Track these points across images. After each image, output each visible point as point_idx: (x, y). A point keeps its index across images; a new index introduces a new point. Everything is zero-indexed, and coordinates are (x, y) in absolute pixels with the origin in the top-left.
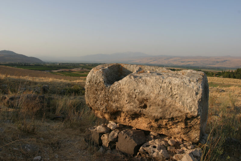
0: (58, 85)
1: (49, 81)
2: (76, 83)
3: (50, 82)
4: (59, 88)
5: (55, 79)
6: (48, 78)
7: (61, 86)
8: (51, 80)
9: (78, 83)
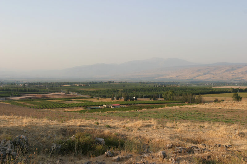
0: (43, 134)
1: (24, 125)
2: (75, 126)
3: (26, 127)
4: (44, 139)
5: (35, 120)
6: (16, 117)
7: (49, 135)
8: (25, 121)
9: (80, 126)
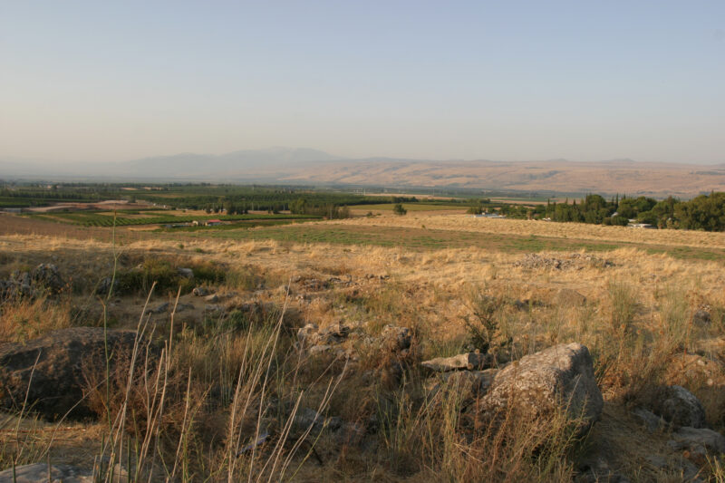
0: (88, 262)
1: (53, 249)
2: (144, 250)
3: (56, 251)
4: (90, 271)
5: (73, 241)
6: (39, 237)
7: (98, 264)
8: (54, 243)
9: (151, 250)
